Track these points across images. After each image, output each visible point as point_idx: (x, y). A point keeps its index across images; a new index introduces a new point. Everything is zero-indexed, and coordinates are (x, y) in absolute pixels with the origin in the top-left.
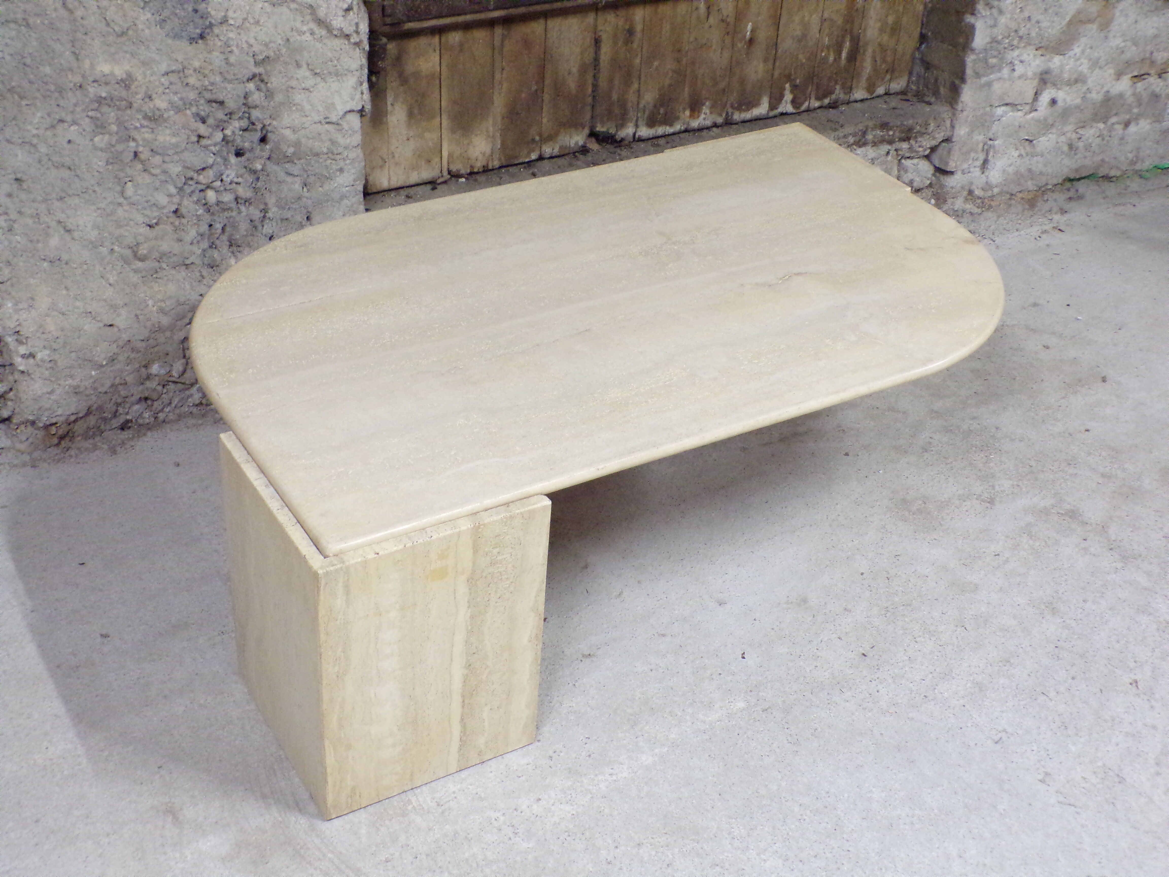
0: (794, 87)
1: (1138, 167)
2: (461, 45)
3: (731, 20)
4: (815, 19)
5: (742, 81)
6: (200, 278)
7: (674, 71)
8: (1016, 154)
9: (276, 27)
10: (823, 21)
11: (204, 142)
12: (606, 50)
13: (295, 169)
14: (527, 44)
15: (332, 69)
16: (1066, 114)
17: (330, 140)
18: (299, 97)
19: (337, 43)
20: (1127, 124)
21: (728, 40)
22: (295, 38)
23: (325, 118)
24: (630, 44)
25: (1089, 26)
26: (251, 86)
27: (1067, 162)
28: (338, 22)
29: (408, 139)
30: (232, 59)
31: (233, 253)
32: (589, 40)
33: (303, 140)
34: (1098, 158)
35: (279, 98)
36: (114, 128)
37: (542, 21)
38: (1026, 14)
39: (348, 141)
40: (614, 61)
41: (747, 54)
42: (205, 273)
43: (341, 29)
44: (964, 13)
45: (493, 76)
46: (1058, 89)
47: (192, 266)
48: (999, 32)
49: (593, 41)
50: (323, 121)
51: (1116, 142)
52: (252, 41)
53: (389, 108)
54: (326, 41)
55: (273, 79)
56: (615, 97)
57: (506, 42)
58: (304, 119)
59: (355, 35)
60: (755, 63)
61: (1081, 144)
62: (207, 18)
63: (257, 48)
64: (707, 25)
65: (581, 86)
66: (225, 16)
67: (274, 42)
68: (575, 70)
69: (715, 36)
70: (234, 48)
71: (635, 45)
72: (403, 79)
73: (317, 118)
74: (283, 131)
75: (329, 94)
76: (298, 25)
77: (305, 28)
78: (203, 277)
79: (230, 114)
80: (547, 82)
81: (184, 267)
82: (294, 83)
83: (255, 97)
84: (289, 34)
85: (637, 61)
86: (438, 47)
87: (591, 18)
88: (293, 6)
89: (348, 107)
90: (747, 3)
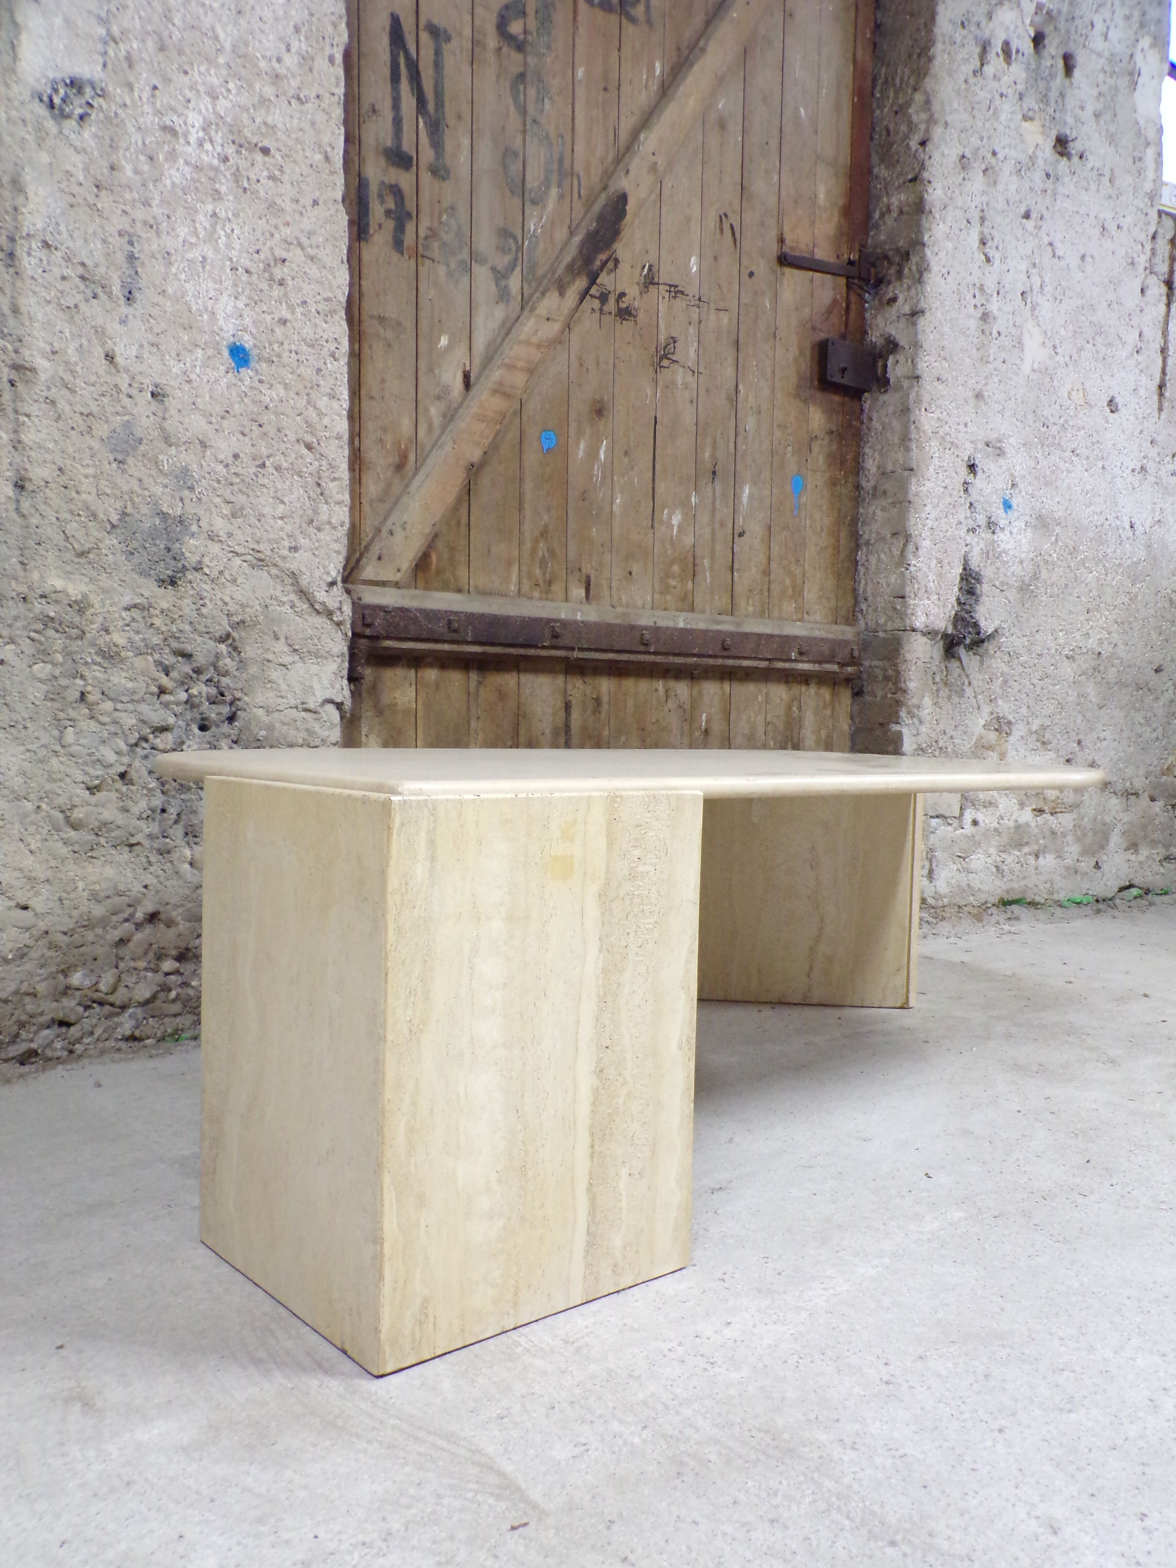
1: (1056, 897)
2: (438, 684)
3: (687, 707)
4: (760, 719)
6: (146, 865)
8: (955, 867)
9: (254, 592)
10: (768, 724)
11: (166, 698)
12: (575, 715)
14: (502, 695)
15: (311, 648)
16: (987, 833)
17: (307, 730)
18: (275, 674)
19: (320, 621)
20: (1037, 856)
21: (686, 726)
22: (274, 608)
23: (303, 703)
24: (598, 714)
25: (991, 753)
26: (223, 648)
27: (998, 883)
28: (321, 595)
30: (204, 610)
31: (188, 843)
32: (560, 704)
33: (277, 725)
34: (1023, 883)
35: (253, 670)
36: (59, 658)
37: (514, 674)
38: (941, 727)
39: (326, 733)
40: (584, 728)
42: (153, 859)
43: (323, 604)
44: (888, 723)
45: (469, 724)
46: (978, 810)
47: (138, 848)
48: (923, 739)
49: (563, 705)
50: (300, 706)
51: (1033, 871)
52: (227, 599)
53: (364, 738)
54: (306, 617)
55: (248, 648)
57: (481, 689)
58: (280, 700)
59: (338, 613)
61: (1006, 868)
62: (180, 560)
63: (232, 607)
64: (666, 710)
66: (200, 562)
67: (252, 607)
68: (548, 731)
69: (674, 721)
70: (207, 602)
71: (603, 716)
72: (379, 712)
73: (293, 702)
74: (255, 710)
75: (307, 676)
76: (278, 593)
77: (285, 599)
78: (150, 863)
79: (198, 671)
81: (127, 849)
82: (270, 656)
83: (227, 663)
84: (269, 601)
85: (606, 733)
86: (414, 681)
87: (560, 680)
88: (274, 571)
89: (328, 695)
90: (700, 693)
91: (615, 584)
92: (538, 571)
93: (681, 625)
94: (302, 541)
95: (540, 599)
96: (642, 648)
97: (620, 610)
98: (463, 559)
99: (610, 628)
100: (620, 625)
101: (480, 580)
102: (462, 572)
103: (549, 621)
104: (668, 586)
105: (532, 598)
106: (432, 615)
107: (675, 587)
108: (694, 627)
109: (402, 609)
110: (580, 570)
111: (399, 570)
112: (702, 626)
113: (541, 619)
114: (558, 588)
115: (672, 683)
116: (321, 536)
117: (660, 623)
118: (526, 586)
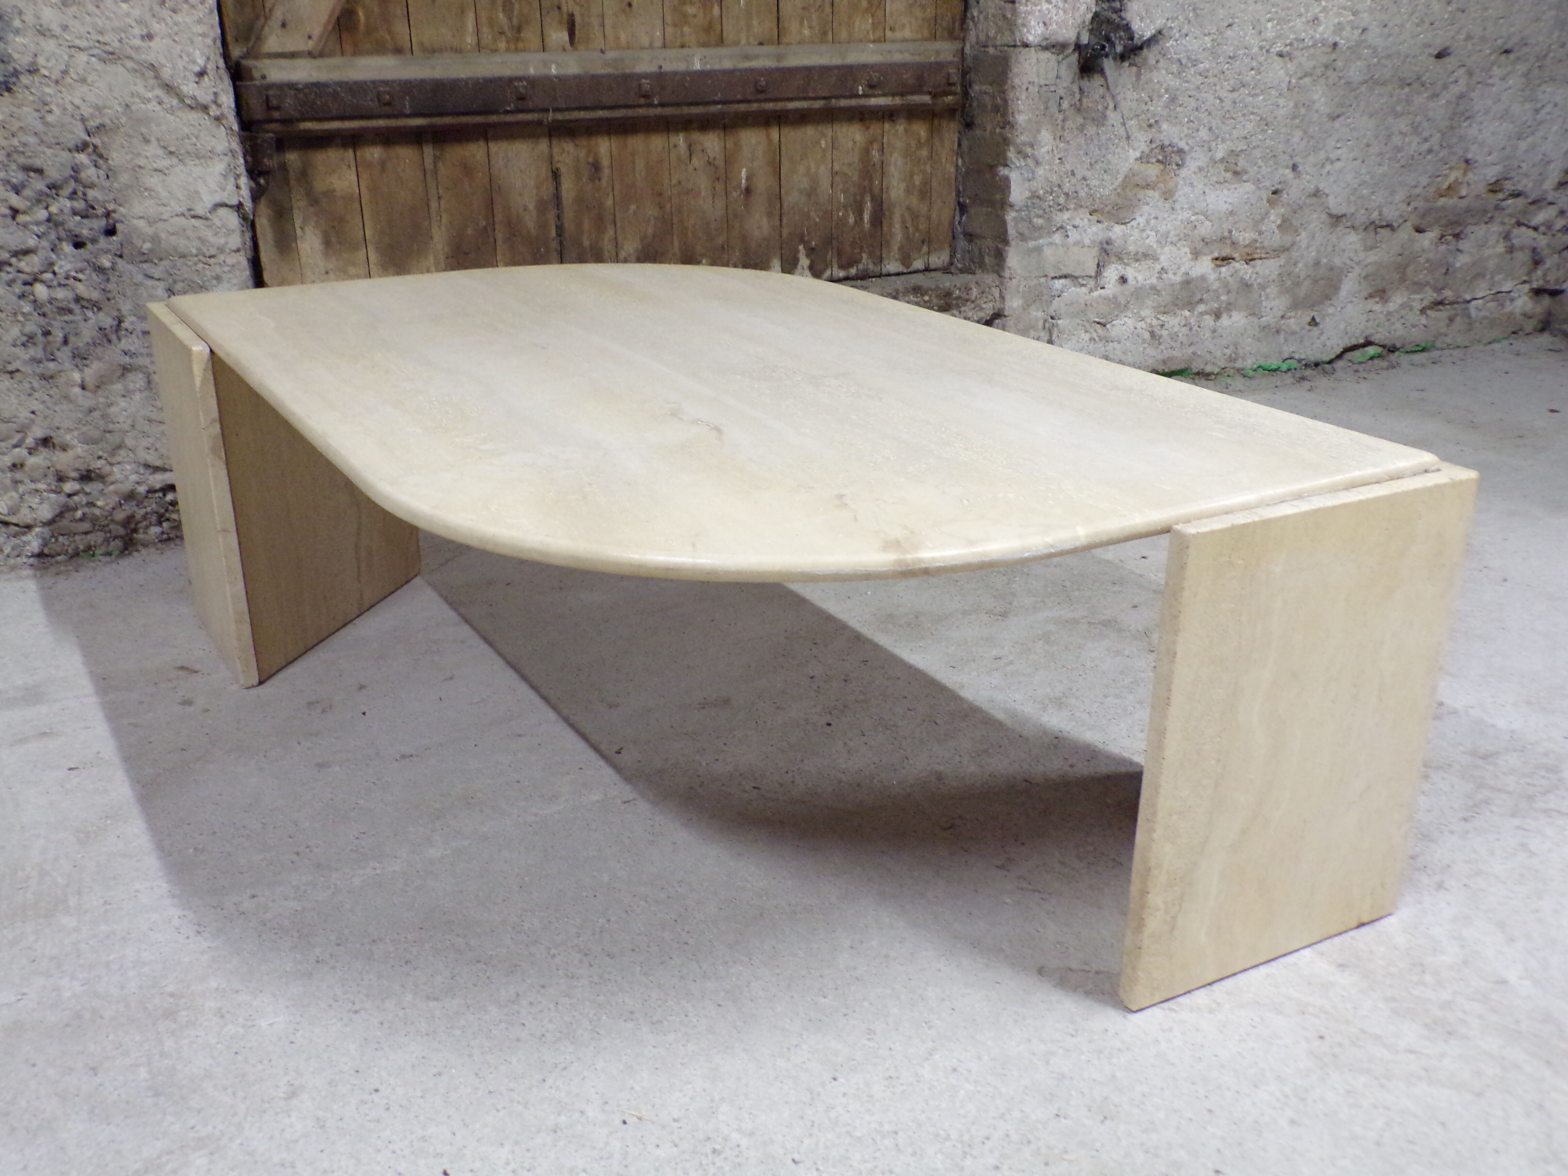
0: (810, 252)
1: (1239, 364)
2: (383, 164)
3: (720, 163)
4: (824, 171)
5: (744, 238)
6: (29, 391)
7: (656, 219)
8: (1086, 337)
9: (111, 90)
10: (834, 174)
11: (21, 218)
12: (567, 186)
13: (157, 272)
14: (467, 169)
15: (190, 148)
16: (1139, 294)
17: (199, 238)
18: (153, 181)
19: (194, 116)
20: (1217, 315)
21: (719, 187)
22: (138, 106)
23: (190, 210)
24: (597, 181)
25: (1150, 193)
26: (82, 157)
27: (1151, 351)
28: (189, 88)
29: (327, 273)
30: (50, 118)
31: (77, 366)
32: (545, 173)
33: (163, 236)
34: (1188, 351)
35: (125, 178)
37: (482, 143)
38: (1068, 167)
39: (222, 241)
40: (579, 200)
41: (746, 205)
42: (36, 385)
43: (194, 98)
44: (996, 166)
45: (428, 206)
46: (1127, 265)
47: (17, 374)
48: (1039, 185)
49: (550, 174)
50: (187, 213)
51: (1208, 335)
52: (77, 102)
53: (299, 232)
54: (179, 113)
55: (114, 155)
56: (586, 243)
57: (440, 164)
58: (161, 209)
59: (214, 107)
60: (757, 216)
61: (1164, 333)
62: (9, 63)
63: (86, 111)
64: (691, 168)
65: (543, 226)
66: (34, 63)
67: (110, 108)
68: (531, 207)
69: (703, 183)
70: (54, 108)
71: (604, 182)
72: (314, 200)
73: (180, 210)
74: (135, 222)
75: (191, 180)
76: (140, 89)
77: (150, 95)
78: (33, 389)
79: (52, 186)
80: (499, 217)
81: (8, 376)
82: (142, 162)
83: (90, 173)
84: (129, 100)
85: (609, 202)
86: (353, 163)
87: (543, 145)
88: (130, 64)
89: (218, 199)
90: (737, 145)
91: (608, 22)
92: (501, 15)
93: (697, 66)
94: (156, 27)
95: (508, 50)
96: (642, 101)
97: (611, 55)
98: (400, 11)
99: (595, 81)
100: (609, 76)
101: (427, 34)
102: (400, 28)
103: (511, 80)
104: (685, 15)
105: (495, 51)
106: (356, 88)
107: (695, 16)
108: (717, 67)
109: (317, 85)
110: (559, 8)
111: (310, 37)
112: (728, 65)
113: (500, 79)
114: (531, 35)
115: (696, 136)
116: (179, 18)
117: (668, 67)
118: (487, 36)
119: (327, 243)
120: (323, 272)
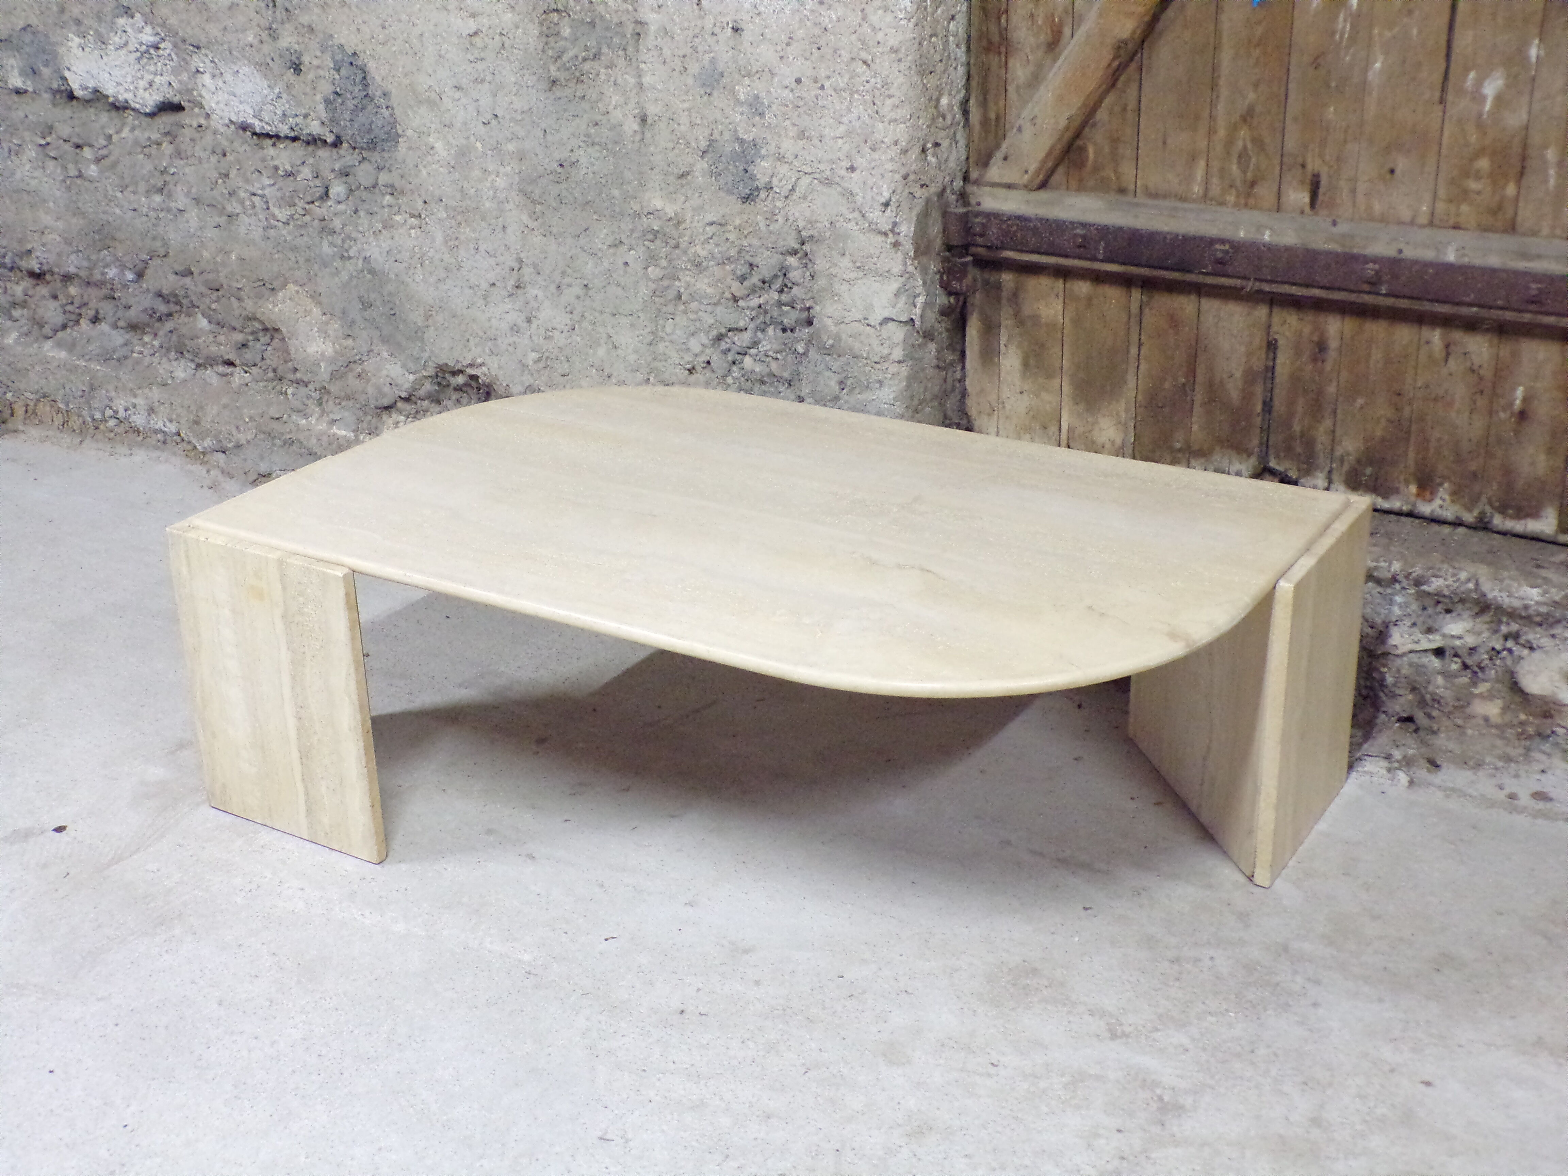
2: (1090, 299)
3: (1487, 373)
5: (1508, 471)
7: (1389, 421)
9: (823, 208)
11: (741, 303)
12: (1284, 361)
13: (835, 366)
14: (1174, 321)
15: (873, 267)
17: (870, 345)
18: (842, 289)
19: (879, 240)
21: (1481, 402)
22: (840, 224)
23: (865, 319)
24: (1320, 364)
26: (792, 261)
28: (875, 215)
29: (1021, 393)
30: (774, 226)
32: (1259, 340)
33: (844, 336)
35: (822, 282)
37: (1193, 297)
39: (888, 351)
40: (1295, 379)
41: (1517, 433)
43: (878, 225)
45: (1128, 351)
49: (1264, 344)
50: (863, 321)
52: (798, 215)
53: (1002, 348)
54: (868, 236)
55: (819, 261)
56: (1297, 428)
57: (1147, 311)
58: (845, 313)
59: (891, 235)
60: (1531, 450)
62: (755, 180)
63: (801, 224)
64: (1445, 372)
65: (1247, 398)
66: (770, 182)
67: (820, 223)
68: (1238, 374)
69: (1460, 391)
70: (779, 218)
71: (1328, 366)
72: (1020, 321)
73: (858, 317)
74: (826, 319)
75: (869, 293)
76: (844, 210)
77: (849, 215)
80: (1200, 378)
82: (836, 271)
83: (797, 273)
84: (834, 219)
85: (1332, 389)
86: (1061, 293)
87: (1262, 311)
88: (839, 189)
89: (887, 314)
90: (1515, 355)
91: (1362, 187)
92: (1234, 167)
93: (1451, 257)
94: (859, 162)
95: (1236, 205)
96: (1366, 287)
97: (1343, 228)
98: (1129, 152)
99: (1311, 256)
100: (1328, 253)
101: (1153, 178)
102: (1127, 169)
103: (1212, 241)
104: (1466, 192)
105: (1222, 204)
107: (1479, 193)
108: (1478, 262)
109: (1020, 218)
110: (1303, 166)
111: (1026, 172)
112: (1494, 261)
113: (1202, 238)
114: (1265, 192)
115: (1457, 335)
116: (875, 156)
117: (1410, 253)
118: (1216, 187)
119: (1026, 365)
120: (1018, 391)
